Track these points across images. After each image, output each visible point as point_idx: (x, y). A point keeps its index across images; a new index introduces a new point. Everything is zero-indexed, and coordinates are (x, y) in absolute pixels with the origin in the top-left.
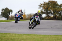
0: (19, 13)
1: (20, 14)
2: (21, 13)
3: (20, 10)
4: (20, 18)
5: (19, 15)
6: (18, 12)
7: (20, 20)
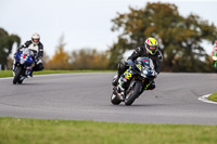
0: (31, 47)
1: (35, 51)
2: (36, 48)
3: (35, 37)
4: (33, 65)
5: (31, 56)
6: (28, 44)
7: (31, 75)
